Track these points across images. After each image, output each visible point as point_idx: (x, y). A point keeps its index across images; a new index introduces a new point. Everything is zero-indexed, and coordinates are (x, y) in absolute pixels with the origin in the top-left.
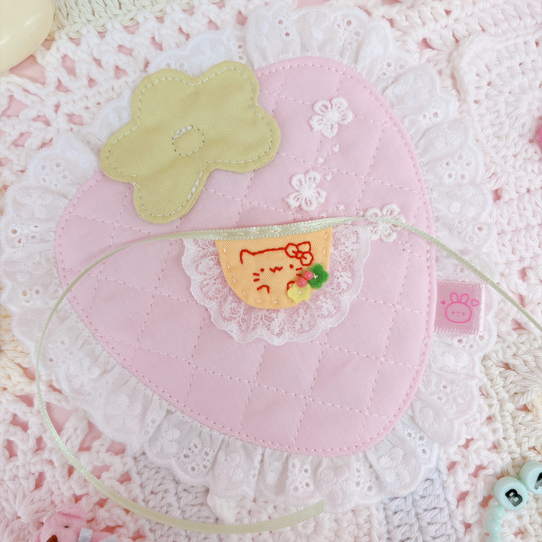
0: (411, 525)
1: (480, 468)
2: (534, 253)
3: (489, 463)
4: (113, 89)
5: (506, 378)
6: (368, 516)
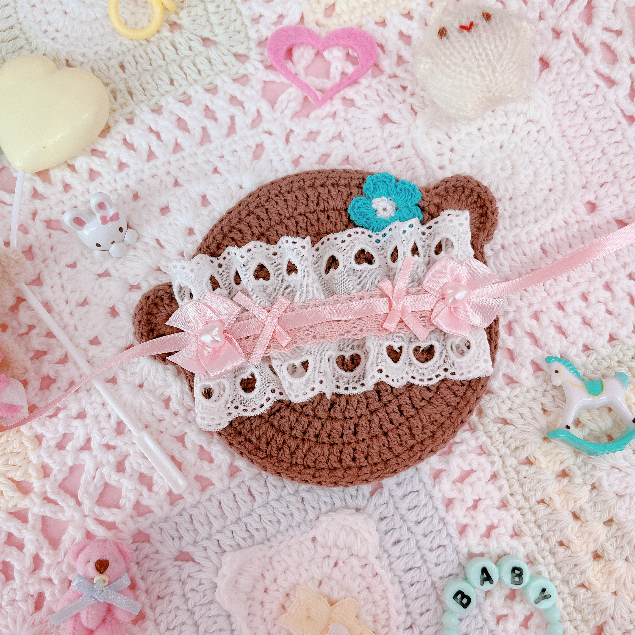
0: (429, 595)
1: (491, 528)
2: (517, 306)
3: (500, 521)
4: (88, 192)
5: (504, 433)
6: (384, 591)
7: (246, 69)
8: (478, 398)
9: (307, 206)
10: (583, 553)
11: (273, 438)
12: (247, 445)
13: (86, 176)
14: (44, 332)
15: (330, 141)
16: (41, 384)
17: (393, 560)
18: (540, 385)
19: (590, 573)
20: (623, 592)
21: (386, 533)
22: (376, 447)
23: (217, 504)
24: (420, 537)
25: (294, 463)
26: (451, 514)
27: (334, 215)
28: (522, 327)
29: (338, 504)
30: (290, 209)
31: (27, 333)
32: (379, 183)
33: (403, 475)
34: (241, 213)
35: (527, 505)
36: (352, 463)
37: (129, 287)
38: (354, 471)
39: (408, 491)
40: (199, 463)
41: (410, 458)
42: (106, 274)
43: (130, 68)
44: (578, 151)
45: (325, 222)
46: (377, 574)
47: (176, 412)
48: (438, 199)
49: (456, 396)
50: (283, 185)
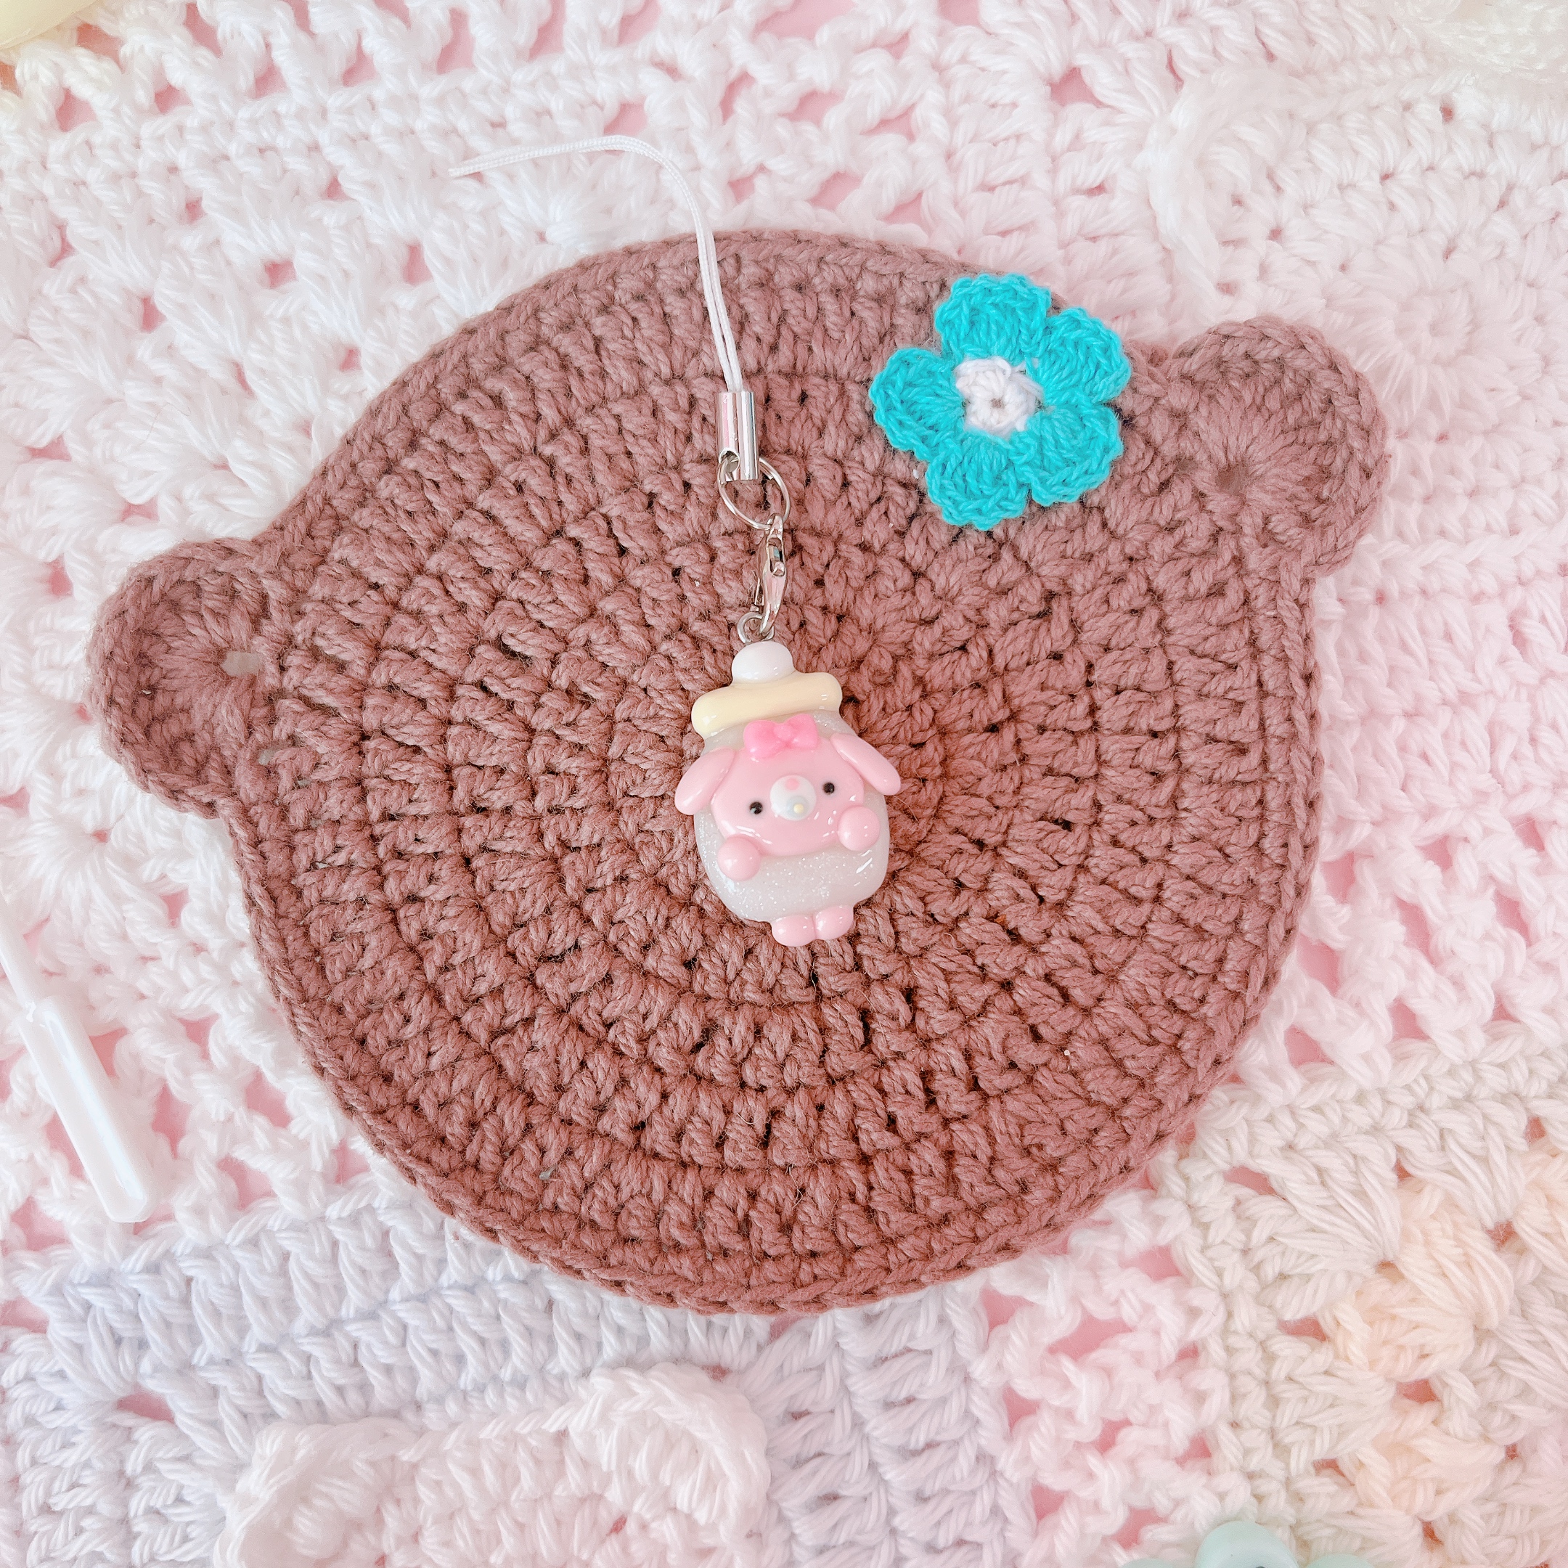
1: (1143, 1519)
2: (1384, 807)
3: (1178, 1502)
5: (1252, 1222)
8: (1193, 1098)
11: (492, 1110)
12: (404, 1121)
15: (869, 132)
18: (1408, 1087)
21: (797, 1464)
25: (547, 1202)
26: (1017, 1448)
27: (822, 394)
28: (1389, 882)
30: (678, 353)
32: (991, 311)
34: (508, 339)
35: (1278, 1469)
36: (738, 1237)
37: (119, 506)
38: (737, 1264)
39: (897, 1347)
40: (242, 1118)
41: (928, 1256)
45: (787, 415)
47: (198, 944)
48: (1188, 391)
49: (1126, 1075)
50: (662, 263)
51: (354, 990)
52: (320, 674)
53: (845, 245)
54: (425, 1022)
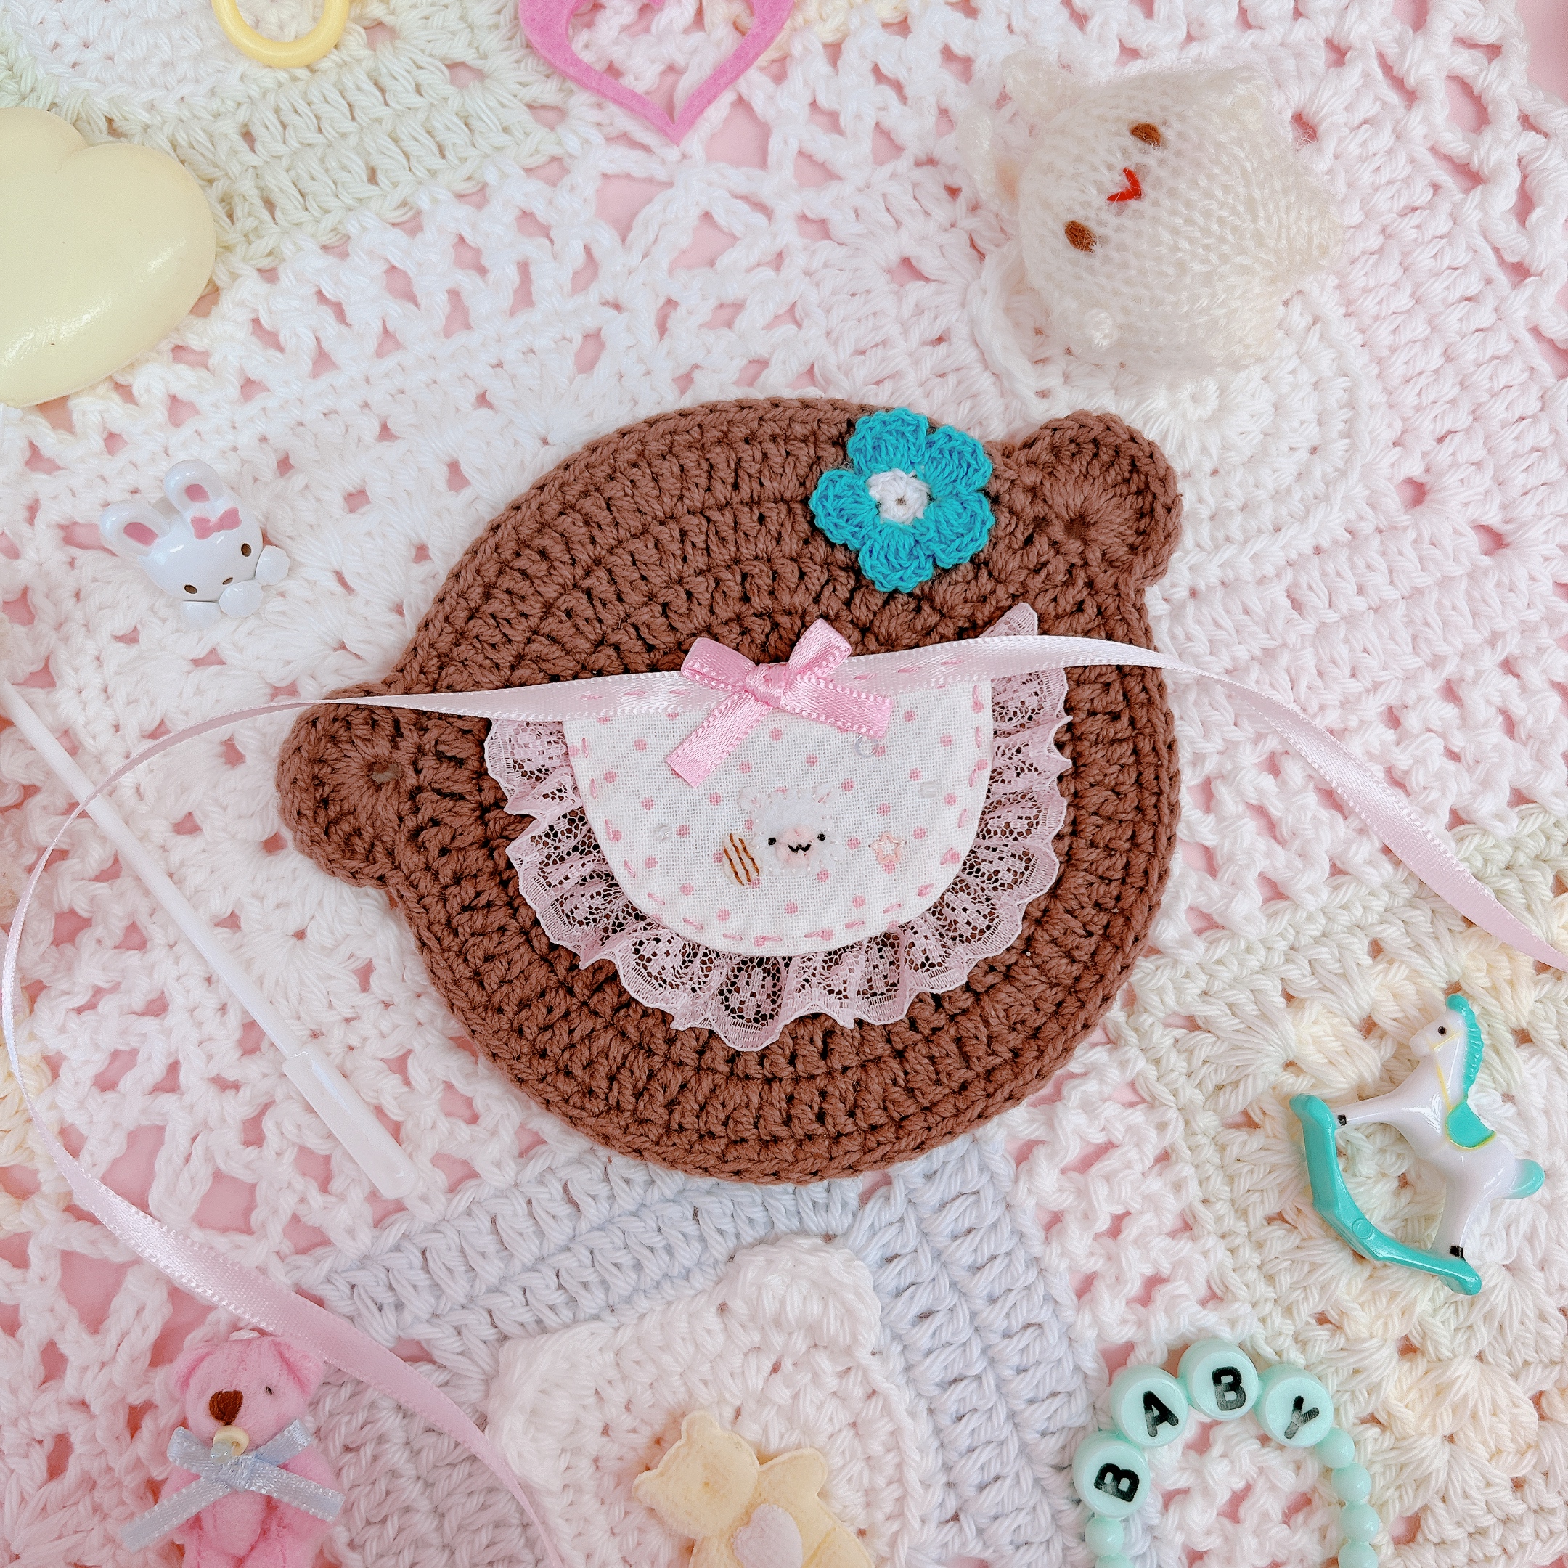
0: (1001, 1443)
1: (1154, 1283)
3: (1175, 1266)
4: (167, 453)
5: (1190, 1052)
7: (560, 143)
8: (1125, 967)
9: (708, 490)
10: (1374, 1342)
11: (623, 1064)
12: (561, 1082)
13: (161, 415)
14: (61, 804)
15: (769, 327)
16: (55, 930)
17: (914, 1357)
18: (1281, 935)
19: (1390, 1392)
20: (1470, 1436)
21: (898, 1294)
22: (876, 1088)
23: (488, 1223)
24: (980, 1303)
25: (675, 1125)
26: (1056, 1248)
27: (775, 514)
28: (1239, 792)
29: (783, 1224)
30: (667, 500)
31: (18, 806)
32: (887, 437)
33: (939, 1154)
34: (545, 509)
35: (1241, 1227)
36: (816, 1126)
37: (269, 691)
38: (822, 1146)
39: (953, 1194)
40: (444, 1125)
41: (958, 1113)
42: (212, 659)
43: (268, 140)
44: (1386, 353)
45: (752, 533)
46: (874, 1392)
47: (386, 999)
48: (1034, 473)
49: (1073, 961)
50: (649, 438)
51: (507, 996)
52: (446, 770)
53: (777, 406)
54: (564, 1008)
